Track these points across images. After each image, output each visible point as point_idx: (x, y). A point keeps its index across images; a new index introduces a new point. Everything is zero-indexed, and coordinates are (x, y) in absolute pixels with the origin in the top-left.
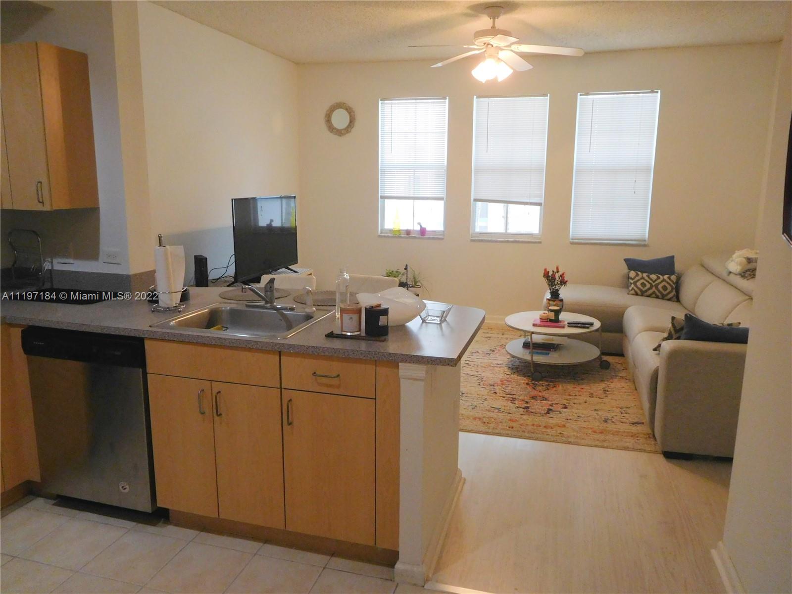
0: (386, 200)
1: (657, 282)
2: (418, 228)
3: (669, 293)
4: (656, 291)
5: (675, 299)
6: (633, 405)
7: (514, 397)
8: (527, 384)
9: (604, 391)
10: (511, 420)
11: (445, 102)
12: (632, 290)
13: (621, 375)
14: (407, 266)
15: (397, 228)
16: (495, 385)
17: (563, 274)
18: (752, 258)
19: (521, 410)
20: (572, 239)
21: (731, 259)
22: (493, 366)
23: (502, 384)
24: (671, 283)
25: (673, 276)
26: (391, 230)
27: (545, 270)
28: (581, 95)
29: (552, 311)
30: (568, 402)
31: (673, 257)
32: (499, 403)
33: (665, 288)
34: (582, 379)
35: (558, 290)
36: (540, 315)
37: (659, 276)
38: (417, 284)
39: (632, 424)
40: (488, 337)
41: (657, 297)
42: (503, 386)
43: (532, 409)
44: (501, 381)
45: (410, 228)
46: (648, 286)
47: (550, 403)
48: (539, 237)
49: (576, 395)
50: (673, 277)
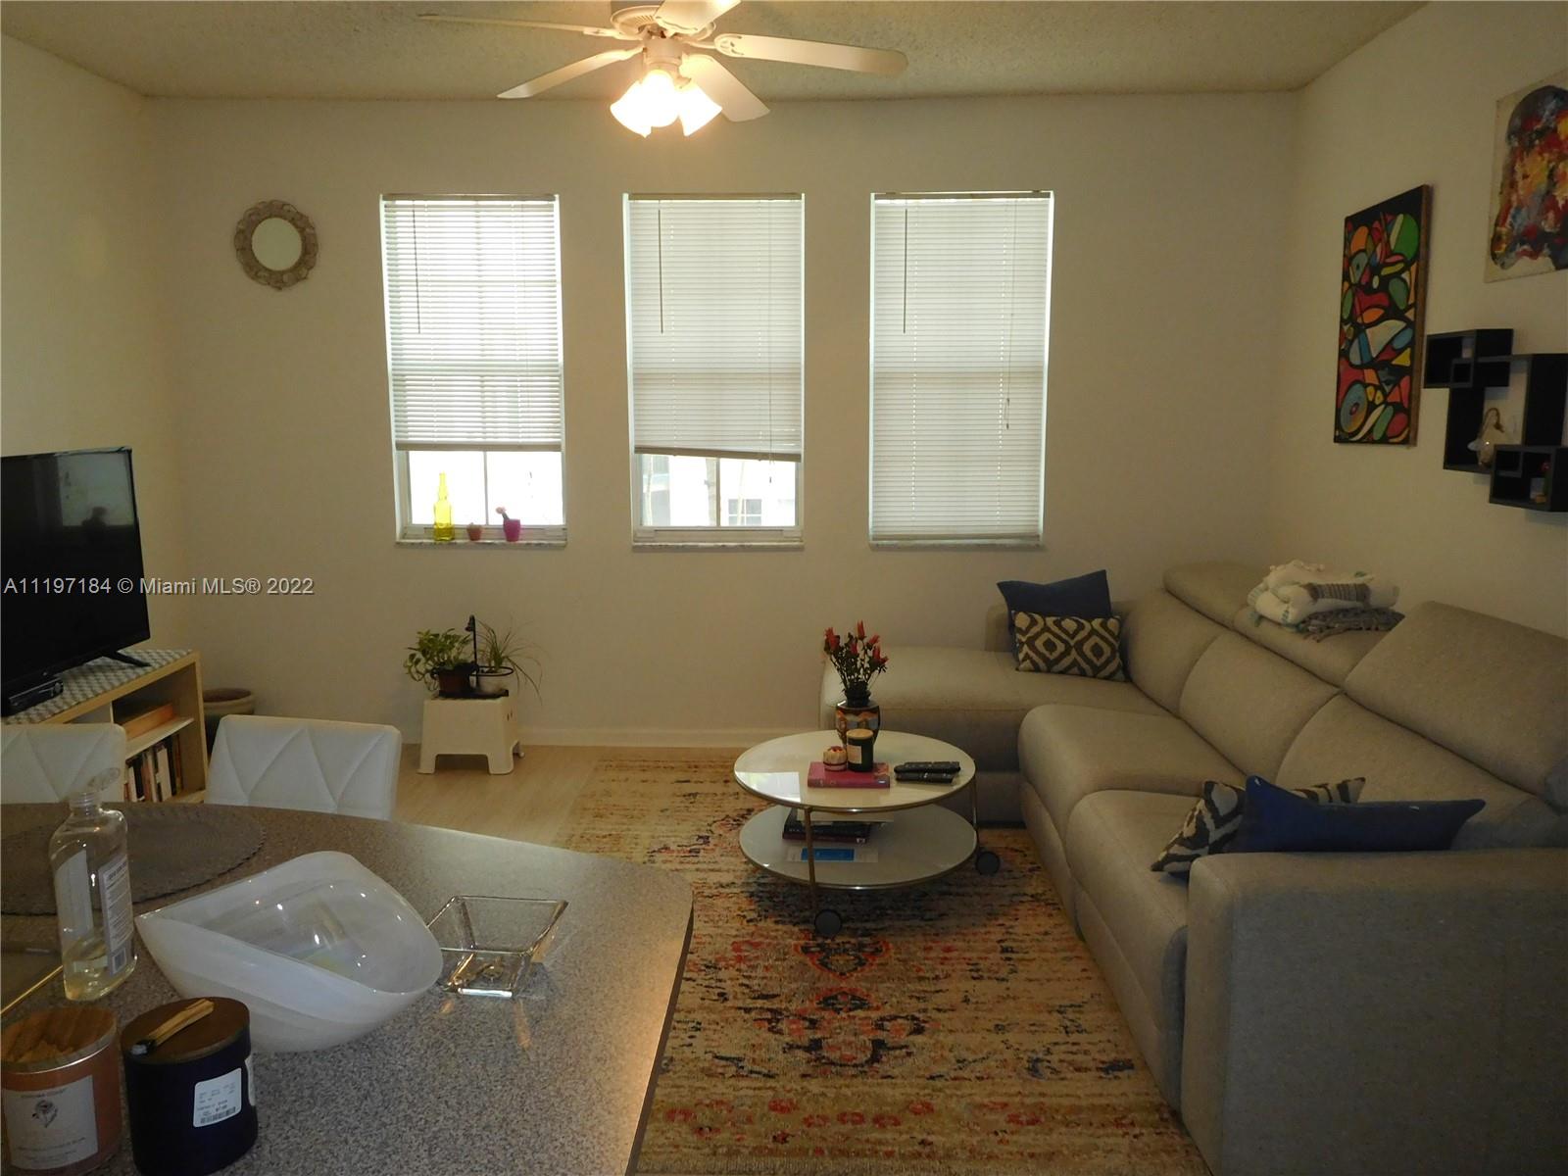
0: (412, 454)
1: (1079, 637)
2: (497, 521)
3: (1108, 662)
4: (1079, 659)
5: (1120, 675)
6: (1087, 996)
7: (775, 1004)
8: (806, 950)
9: (1005, 950)
10: (776, 1107)
11: (552, 206)
12: (1024, 660)
13: (1030, 890)
14: (472, 619)
15: (443, 520)
16: (722, 964)
17: (875, 640)
18: (1320, 586)
19: (801, 1054)
20: (874, 539)
21: (1261, 586)
22: (707, 892)
23: (740, 959)
24: (1111, 639)
25: (1112, 620)
26: (427, 529)
27: (830, 632)
28: (877, 198)
29: (855, 742)
30: (922, 1005)
31: (1103, 573)
32: (735, 1038)
33: (1097, 651)
34: (942, 915)
35: (865, 684)
36: (824, 754)
37: (1082, 621)
38: (504, 665)
39: (1106, 1071)
40: (690, 795)
41: (1083, 674)
42: (743, 967)
43: (831, 1048)
44: (736, 947)
45: (480, 521)
46: (1061, 647)
47: (875, 1015)
48: (799, 535)
49: (937, 978)
50: (1112, 623)
